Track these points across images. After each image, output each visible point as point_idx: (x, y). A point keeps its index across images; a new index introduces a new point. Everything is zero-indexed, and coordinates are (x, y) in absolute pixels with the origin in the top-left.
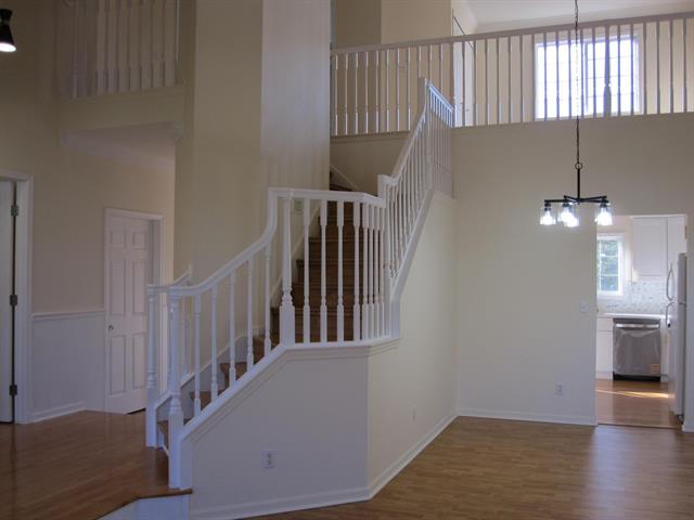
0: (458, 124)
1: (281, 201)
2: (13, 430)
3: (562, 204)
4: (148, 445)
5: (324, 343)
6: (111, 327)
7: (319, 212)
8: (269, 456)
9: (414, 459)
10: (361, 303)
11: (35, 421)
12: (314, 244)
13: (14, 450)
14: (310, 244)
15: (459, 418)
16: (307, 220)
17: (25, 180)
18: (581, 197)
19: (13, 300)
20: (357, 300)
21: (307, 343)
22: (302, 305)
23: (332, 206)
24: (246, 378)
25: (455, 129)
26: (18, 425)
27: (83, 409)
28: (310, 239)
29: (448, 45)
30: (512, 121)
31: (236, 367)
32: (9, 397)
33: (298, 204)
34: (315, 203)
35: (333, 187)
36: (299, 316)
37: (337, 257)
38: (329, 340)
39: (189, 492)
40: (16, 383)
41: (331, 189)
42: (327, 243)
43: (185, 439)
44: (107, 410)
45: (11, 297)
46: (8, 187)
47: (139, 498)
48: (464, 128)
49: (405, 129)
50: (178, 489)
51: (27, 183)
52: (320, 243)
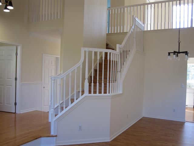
0: (145, 29)
1: (85, 52)
2: (15, 115)
3: (173, 54)
4: (49, 121)
5: (98, 94)
6: (44, 87)
7: (102, 55)
8: (80, 127)
9: (127, 130)
10: (109, 82)
11: (21, 113)
12: (100, 65)
13: (15, 121)
14: (99, 65)
15: (143, 117)
16: (98, 58)
17: (19, 46)
18: (180, 51)
19: (16, 79)
20: (108, 81)
21: (92, 94)
22: (91, 82)
23: (106, 54)
24: (74, 104)
25: (144, 31)
26: (17, 114)
27: (35, 110)
28: (99, 63)
29: (143, 6)
30: (166, 28)
31: (71, 100)
32: (14, 106)
33: (96, 53)
34: (101, 53)
35: (107, 48)
36: (90, 86)
37: (107, 69)
38: (99, 93)
39: (56, 136)
40: (16, 102)
41: (106, 49)
42: (104, 65)
43: (55, 121)
44: (42, 111)
45: (15, 78)
46: (15, 47)
47: (41, 137)
48: (147, 31)
49: (126, 31)
50: (53, 135)
51: (20, 46)
52: (102, 65)
